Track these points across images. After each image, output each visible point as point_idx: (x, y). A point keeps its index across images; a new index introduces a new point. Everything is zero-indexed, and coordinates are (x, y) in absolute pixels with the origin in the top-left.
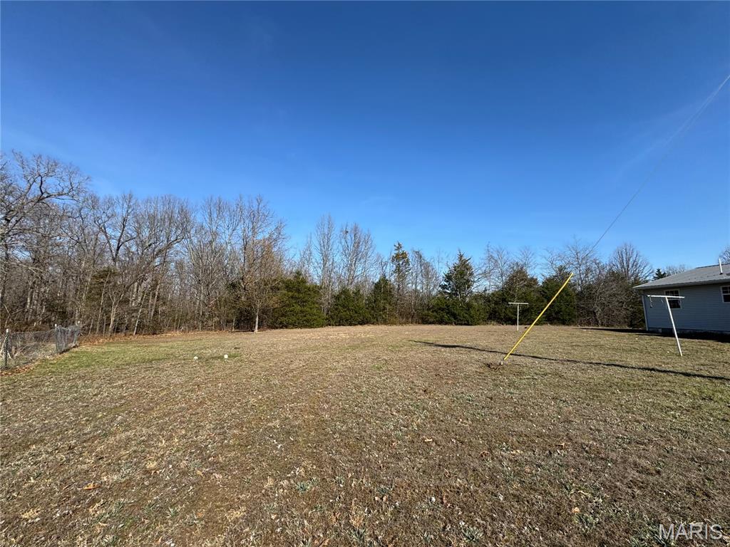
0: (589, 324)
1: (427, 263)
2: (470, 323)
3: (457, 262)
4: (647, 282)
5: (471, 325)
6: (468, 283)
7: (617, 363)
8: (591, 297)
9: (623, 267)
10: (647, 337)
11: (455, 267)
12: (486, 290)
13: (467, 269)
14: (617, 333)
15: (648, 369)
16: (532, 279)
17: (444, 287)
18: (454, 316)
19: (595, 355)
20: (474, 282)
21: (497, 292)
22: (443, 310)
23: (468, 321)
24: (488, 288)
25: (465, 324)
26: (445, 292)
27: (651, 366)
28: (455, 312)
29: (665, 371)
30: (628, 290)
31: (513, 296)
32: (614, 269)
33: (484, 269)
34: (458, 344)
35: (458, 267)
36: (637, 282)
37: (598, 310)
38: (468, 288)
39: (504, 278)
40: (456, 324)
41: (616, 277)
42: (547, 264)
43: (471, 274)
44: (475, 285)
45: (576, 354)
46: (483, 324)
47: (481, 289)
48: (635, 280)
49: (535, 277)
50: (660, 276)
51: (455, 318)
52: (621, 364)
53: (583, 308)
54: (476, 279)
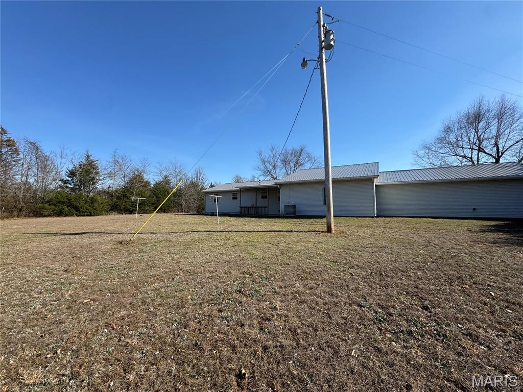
0: (178, 212)
1: (46, 156)
2: (93, 214)
3: (84, 161)
4: (206, 189)
5: (94, 216)
6: (93, 181)
7: (196, 230)
8: (181, 196)
9: (197, 179)
10: (205, 217)
11: (80, 165)
12: (110, 187)
13: (94, 169)
14: (193, 216)
15: (208, 231)
16: (147, 182)
17: (65, 182)
18: (77, 209)
19: (185, 228)
20: (99, 180)
21: (119, 189)
22: (63, 203)
23: (90, 213)
24: (112, 186)
25: (88, 215)
26: (67, 187)
27: (209, 230)
28: (78, 205)
29: (214, 231)
30: (199, 193)
31: (132, 193)
32: (193, 180)
33: (109, 170)
34: (87, 231)
35: (84, 165)
36: (202, 189)
37: (184, 203)
38: (93, 184)
39: (126, 179)
40: (77, 216)
41: (194, 185)
42: (157, 173)
43: (97, 173)
44: (100, 182)
45: (175, 228)
46: (105, 215)
47: (105, 187)
48: (202, 187)
49: (149, 181)
50: (212, 186)
51: (77, 211)
52: (197, 230)
53: (176, 203)
54: (101, 178)
